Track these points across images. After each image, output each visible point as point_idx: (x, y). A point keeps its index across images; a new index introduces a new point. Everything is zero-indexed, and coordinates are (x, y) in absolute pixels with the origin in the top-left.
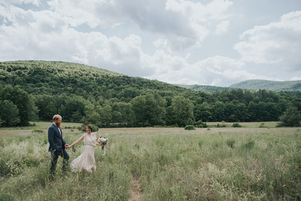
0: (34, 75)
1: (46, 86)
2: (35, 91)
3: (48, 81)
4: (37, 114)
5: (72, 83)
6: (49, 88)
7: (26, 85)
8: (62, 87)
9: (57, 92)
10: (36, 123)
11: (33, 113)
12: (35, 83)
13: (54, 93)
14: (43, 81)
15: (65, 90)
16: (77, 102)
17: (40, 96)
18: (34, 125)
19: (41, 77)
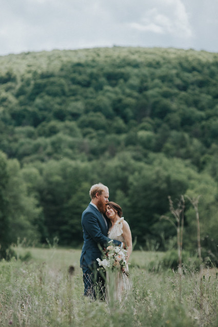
0: (32, 98)
1: (71, 132)
2: (36, 149)
3: (75, 116)
4: (35, 222)
5: (152, 116)
6: (79, 139)
7: (13, 133)
8: (119, 131)
9: (103, 151)
10: (36, 252)
11: (22, 219)
12: (36, 122)
13: (95, 153)
14: (60, 116)
15: (130, 142)
16: (168, 180)
17: (52, 165)
18: (27, 258)
19: (55, 104)
